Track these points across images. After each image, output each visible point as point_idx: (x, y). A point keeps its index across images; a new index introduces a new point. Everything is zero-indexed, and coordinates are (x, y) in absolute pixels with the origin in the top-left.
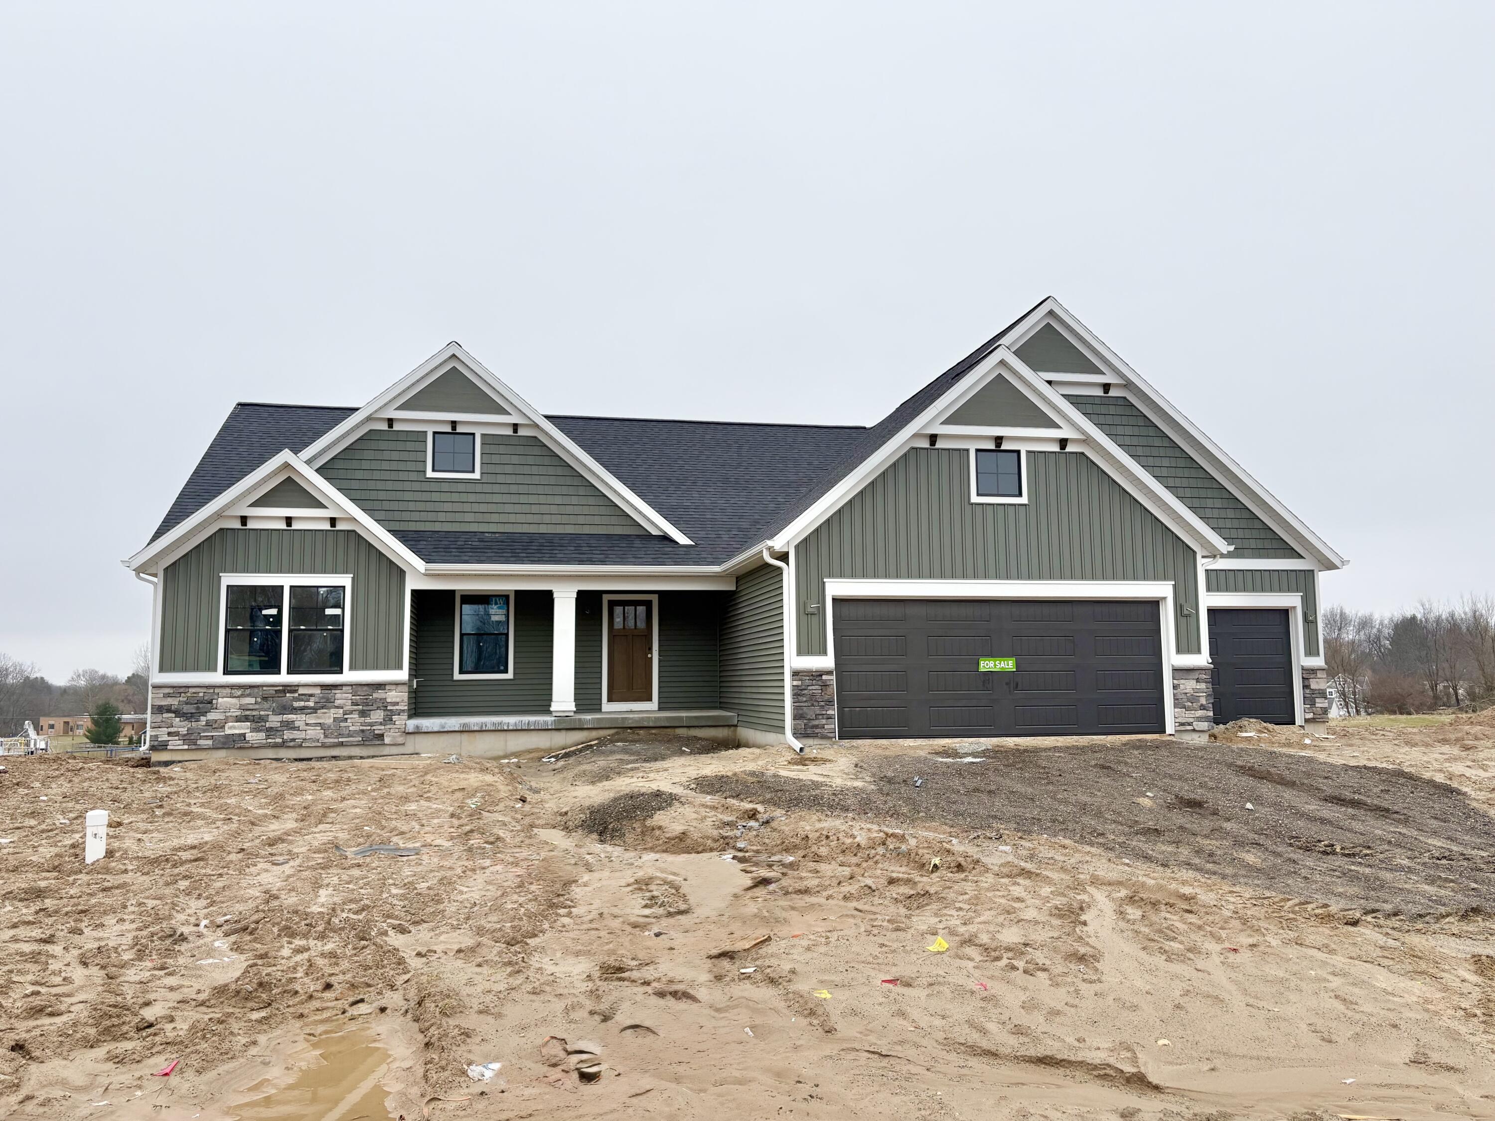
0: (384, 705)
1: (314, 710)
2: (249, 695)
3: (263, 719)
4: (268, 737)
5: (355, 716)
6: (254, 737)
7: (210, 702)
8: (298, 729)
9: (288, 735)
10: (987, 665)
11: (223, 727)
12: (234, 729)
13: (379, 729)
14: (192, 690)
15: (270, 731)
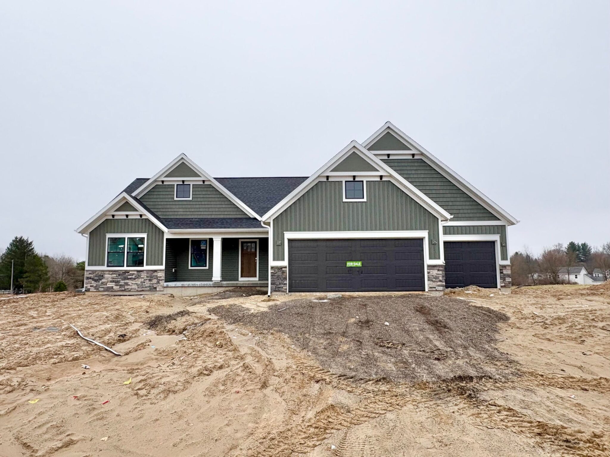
0: (157, 277)
1: (135, 279)
2: (114, 274)
3: (118, 282)
4: (120, 288)
5: (148, 281)
6: (115, 288)
7: (103, 276)
8: (129, 285)
9: (126, 287)
10: (350, 264)
11: (106, 284)
12: (110, 285)
13: (155, 286)
14: (97, 272)
15: (121, 286)
